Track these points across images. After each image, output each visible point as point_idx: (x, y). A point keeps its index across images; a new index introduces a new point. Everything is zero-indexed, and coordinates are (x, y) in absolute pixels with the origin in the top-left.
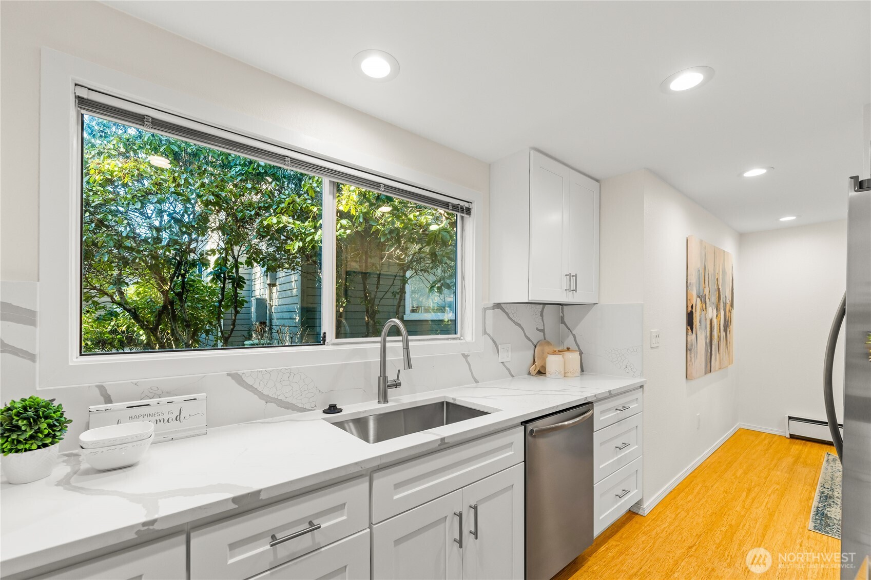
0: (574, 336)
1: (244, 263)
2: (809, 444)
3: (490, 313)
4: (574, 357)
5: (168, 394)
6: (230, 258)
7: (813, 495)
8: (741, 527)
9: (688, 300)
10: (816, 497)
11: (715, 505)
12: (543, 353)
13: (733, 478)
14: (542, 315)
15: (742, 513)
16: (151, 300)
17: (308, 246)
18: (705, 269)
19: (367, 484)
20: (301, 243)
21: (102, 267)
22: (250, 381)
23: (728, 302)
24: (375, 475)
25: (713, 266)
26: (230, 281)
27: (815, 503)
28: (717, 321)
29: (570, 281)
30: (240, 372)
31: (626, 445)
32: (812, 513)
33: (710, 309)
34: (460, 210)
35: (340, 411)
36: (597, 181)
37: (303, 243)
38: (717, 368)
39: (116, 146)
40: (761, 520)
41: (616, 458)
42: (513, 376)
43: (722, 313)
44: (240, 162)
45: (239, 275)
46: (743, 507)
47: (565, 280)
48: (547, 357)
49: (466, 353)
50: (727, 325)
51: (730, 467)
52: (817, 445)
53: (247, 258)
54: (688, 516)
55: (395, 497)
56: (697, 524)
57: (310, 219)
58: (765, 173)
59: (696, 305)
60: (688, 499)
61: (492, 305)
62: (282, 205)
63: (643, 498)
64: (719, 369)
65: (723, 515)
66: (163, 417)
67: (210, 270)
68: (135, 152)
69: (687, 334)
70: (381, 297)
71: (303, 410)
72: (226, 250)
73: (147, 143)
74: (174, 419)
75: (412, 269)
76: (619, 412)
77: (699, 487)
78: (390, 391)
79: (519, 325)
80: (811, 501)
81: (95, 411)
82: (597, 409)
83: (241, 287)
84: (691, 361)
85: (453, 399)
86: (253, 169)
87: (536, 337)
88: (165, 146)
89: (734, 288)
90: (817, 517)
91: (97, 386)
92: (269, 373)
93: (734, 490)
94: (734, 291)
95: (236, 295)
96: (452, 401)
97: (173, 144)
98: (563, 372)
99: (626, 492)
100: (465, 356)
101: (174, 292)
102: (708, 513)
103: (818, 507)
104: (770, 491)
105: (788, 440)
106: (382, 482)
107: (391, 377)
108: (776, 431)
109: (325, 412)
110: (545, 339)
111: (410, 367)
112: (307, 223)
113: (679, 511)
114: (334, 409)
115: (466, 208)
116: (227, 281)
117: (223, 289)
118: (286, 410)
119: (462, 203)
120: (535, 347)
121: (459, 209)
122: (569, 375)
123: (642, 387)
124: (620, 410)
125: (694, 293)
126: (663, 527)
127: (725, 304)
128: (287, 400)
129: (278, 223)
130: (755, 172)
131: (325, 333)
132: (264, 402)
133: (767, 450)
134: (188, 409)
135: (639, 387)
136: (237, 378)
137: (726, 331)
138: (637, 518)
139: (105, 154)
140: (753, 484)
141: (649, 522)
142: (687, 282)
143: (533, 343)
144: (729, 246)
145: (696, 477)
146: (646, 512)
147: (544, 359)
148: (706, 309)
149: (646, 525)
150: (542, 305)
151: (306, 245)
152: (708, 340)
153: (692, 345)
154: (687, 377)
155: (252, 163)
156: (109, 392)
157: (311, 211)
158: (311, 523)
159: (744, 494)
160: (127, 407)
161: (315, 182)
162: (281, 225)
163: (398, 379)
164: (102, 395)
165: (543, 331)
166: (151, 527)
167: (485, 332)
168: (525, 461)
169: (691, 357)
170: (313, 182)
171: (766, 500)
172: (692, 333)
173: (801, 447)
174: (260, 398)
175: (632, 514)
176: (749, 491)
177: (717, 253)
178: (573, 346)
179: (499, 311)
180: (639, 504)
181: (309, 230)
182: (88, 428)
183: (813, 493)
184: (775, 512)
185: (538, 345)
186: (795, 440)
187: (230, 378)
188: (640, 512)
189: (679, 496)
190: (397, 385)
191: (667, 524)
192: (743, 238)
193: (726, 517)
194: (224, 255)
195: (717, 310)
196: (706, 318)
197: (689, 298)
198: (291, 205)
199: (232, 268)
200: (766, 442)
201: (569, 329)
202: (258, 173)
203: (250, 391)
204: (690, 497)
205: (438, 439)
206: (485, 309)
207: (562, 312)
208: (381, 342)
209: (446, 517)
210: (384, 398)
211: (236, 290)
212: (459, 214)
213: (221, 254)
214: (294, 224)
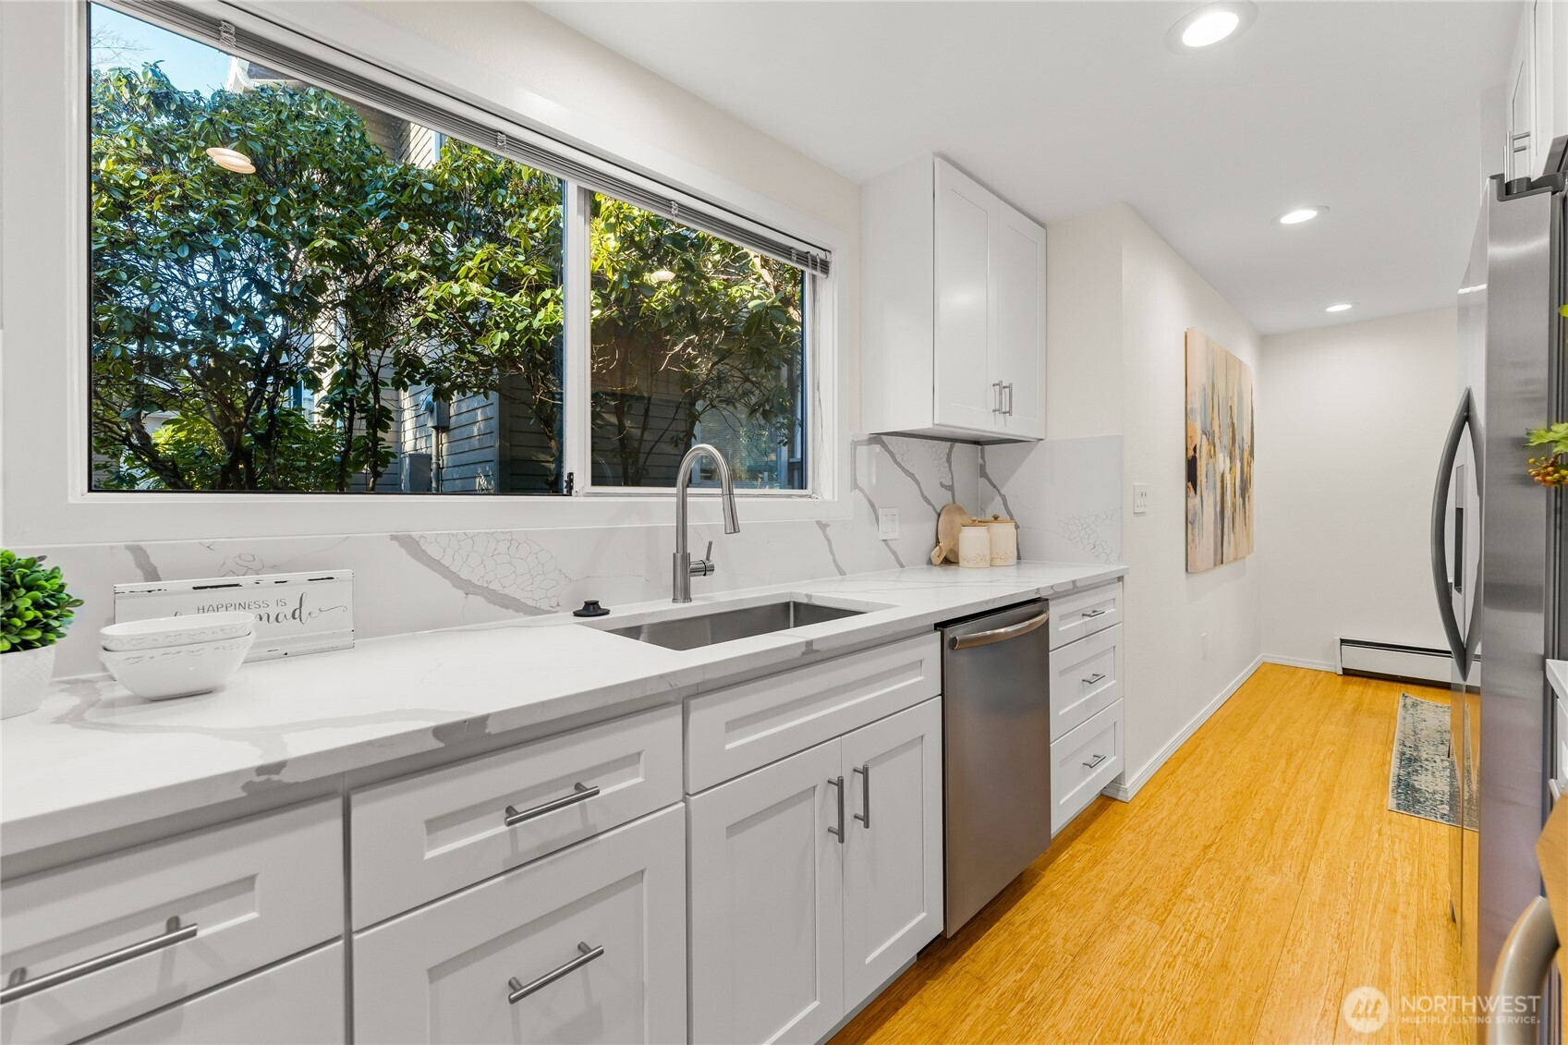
0: (1004, 498)
1: (389, 382)
2: (1374, 682)
3: (862, 450)
4: (1005, 531)
5: (275, 568)
6: (362, 371)
7: (1388, 758)
8: (1283, 812)
9: (1189, 439)
10: (1395, 761)
11: (1240, 780)
12: (952, 528)
13: (1262, 737)
14: (949, 461)
15: (1284, 790)
16: (204, 454)
17: (520, 340)
18: (1213, 387)
19: (679, 718)
20: (506, 333)
21: (110, 367)
22: (434, 552)
23: (1246, 447)
24: (693, 703)
25: (1224, 384)
26: (363, 415)
27: (1394, 769)
28: (1231, 478)
29: (1001, 394)
30: (415, 534)
31: (1098, 677)
32: (1391, 785)
33: (1220, 456)
34: (810, 264)
35: (606, 612)
36: (1042, 225)
37: (510, 333)
38: (1232, 558)
39: (133, 143)
40: (1314, 798)
41: (1084, 699)
42: (902, 566)
43: (1238, 465)
44: (383, 186)
45: (382, 403)
46: (1284, 782)
47: (992, 393)
48: (960, 531)
49: (824, 521)
50: (1245, 485)
51: (1256, 722)
52: (1385, 684)
53: (395, 373)
54: (1197, 800)
55: (728, 747)
56: (1214, 810)
57: (522, 291)
58: (1315, 217)
59: (1201, 446)
60: (1195, 773)
61: (866, 438)
62: (469, 264)
63: (1124, 772)
64: (1235, 559)
65: (1253, 794)
66: (267, 610)
67: (324, 393)
68: (172, 154)
69: (1187, 496)
70: (648, 451)
71: (536, 611)
72: (353, 356)
73: (200, 135)
74: (289, 615)
75: (704, 398)
76: (1089, 618)
77: (1210, 754)
78: (695, 581)
79: (911, 475)
80: (1387, 767)
81: (127, 592)
82: (1054, 612)
83: (385, 428)
84: (1193, 541)
85: (807, 595)
86: (412, 197)
87: (942, 498)
88: (236, 143)
89: (1255, 425)
90: (1400, 791)
91: (128, 548)
92: (472, 538)
93: (1266, 756)
94: (1255, 429)
95: (376, 441)
96: (805, 601)
97: (252, 139)
98: (988, 558)
99: (1100, 759)
100: (822, 526)
101: (253, 434)
102: (1229, 793)
103: (1399, 775)
104: (1321, 757)
105: (1340, 679)
106: (707, 716)
107: (697, 555)
108: (1321, 664)
109: (577, 614)
110: (954, 502)
111: (735, 530)
112: (516, 298)
113: (1182, 792)
114: (594, 608)
115: (821, 260)
116: (358, 415)
117: (350, 429)
118: (505, 610)
119: (814, 251)
120: (939, 516)
121: (810, 260)
122: (998, 562)
123: (1120, 579)
124: (1089, 616)
125: (1198, 426)
126: (1159, 819)
127: (1243, 452)
128: (508, 591)
129: (463, 294)
130: (1299, 216)
131: (571, 474)
132: (461, 593)
133: (1310, 693)
134: (317, 597)
135: (1116, 580)
136: (410, 544)
137: (1243, 496)
138: (1115, 806)
139: (110, 157)
140: (1295, 745)
141: (1136, 811)
142: (1186, 408)
143: (934, 509)
144: (1245, 353)
145: (1203, 738)
146: (1130, 795)
147: (956, 539)
148: (1215, 455)
149: (1131, 815)
150: (949, 443)
151: (517, 338)
152: (1218, 509)
153: (1195, 514)
154: (1187, 569)
155: (409, 186)
156: (153, 560)
157: (524, 275)
158: (578, 787)
159: (1283, 762)
160: (195, 588)
161: (531, 221)
162: (469, 298)
163: (708, 558)
164: (139, 565)
165: (951, 488)
166: (275, 778)
167: (855, 485)
168: (942, 695)
169: (1193, 534)
170: (528, 221)
171: (1318, 769)
172: (1196, 493)
173: (1361, 688)
174: (454, 586)
175: (1106, 800)
176: (1290, 756)
177: (1231, 363)
178: (1003, 515)
179: (877, 448)
180: (1117, 782)
181: (522, 310)
182: (112, 621)
183: (1389, 755)
184: (1334, 786)
185: (944, 512)
186: (1350, 678)
187: (396, 544)
188: (1121, 796)
189: (1180, 769)
190: (706, 570)
191: (1165, 813)
192: (1266, 343)
193: (1258, 797)
194: (350, 367)
195: (1231, 459)
196: (1215, 470)
197: (1189, 435)
198: (487, 264)
199: (366, 392)
200: (1307, 682)
201: (995, 487)
202: (420, 206)
203: (435, 571)
204: (1196, 771)
205: (801, 643)
206: (855, 444)
207: (983, 457)
208: (677, 495)
209: (814, 788)
210: (684, 593)
211: (375, 432)
212: (808, 271)
213: (344, 364)
214: (493, 296)
